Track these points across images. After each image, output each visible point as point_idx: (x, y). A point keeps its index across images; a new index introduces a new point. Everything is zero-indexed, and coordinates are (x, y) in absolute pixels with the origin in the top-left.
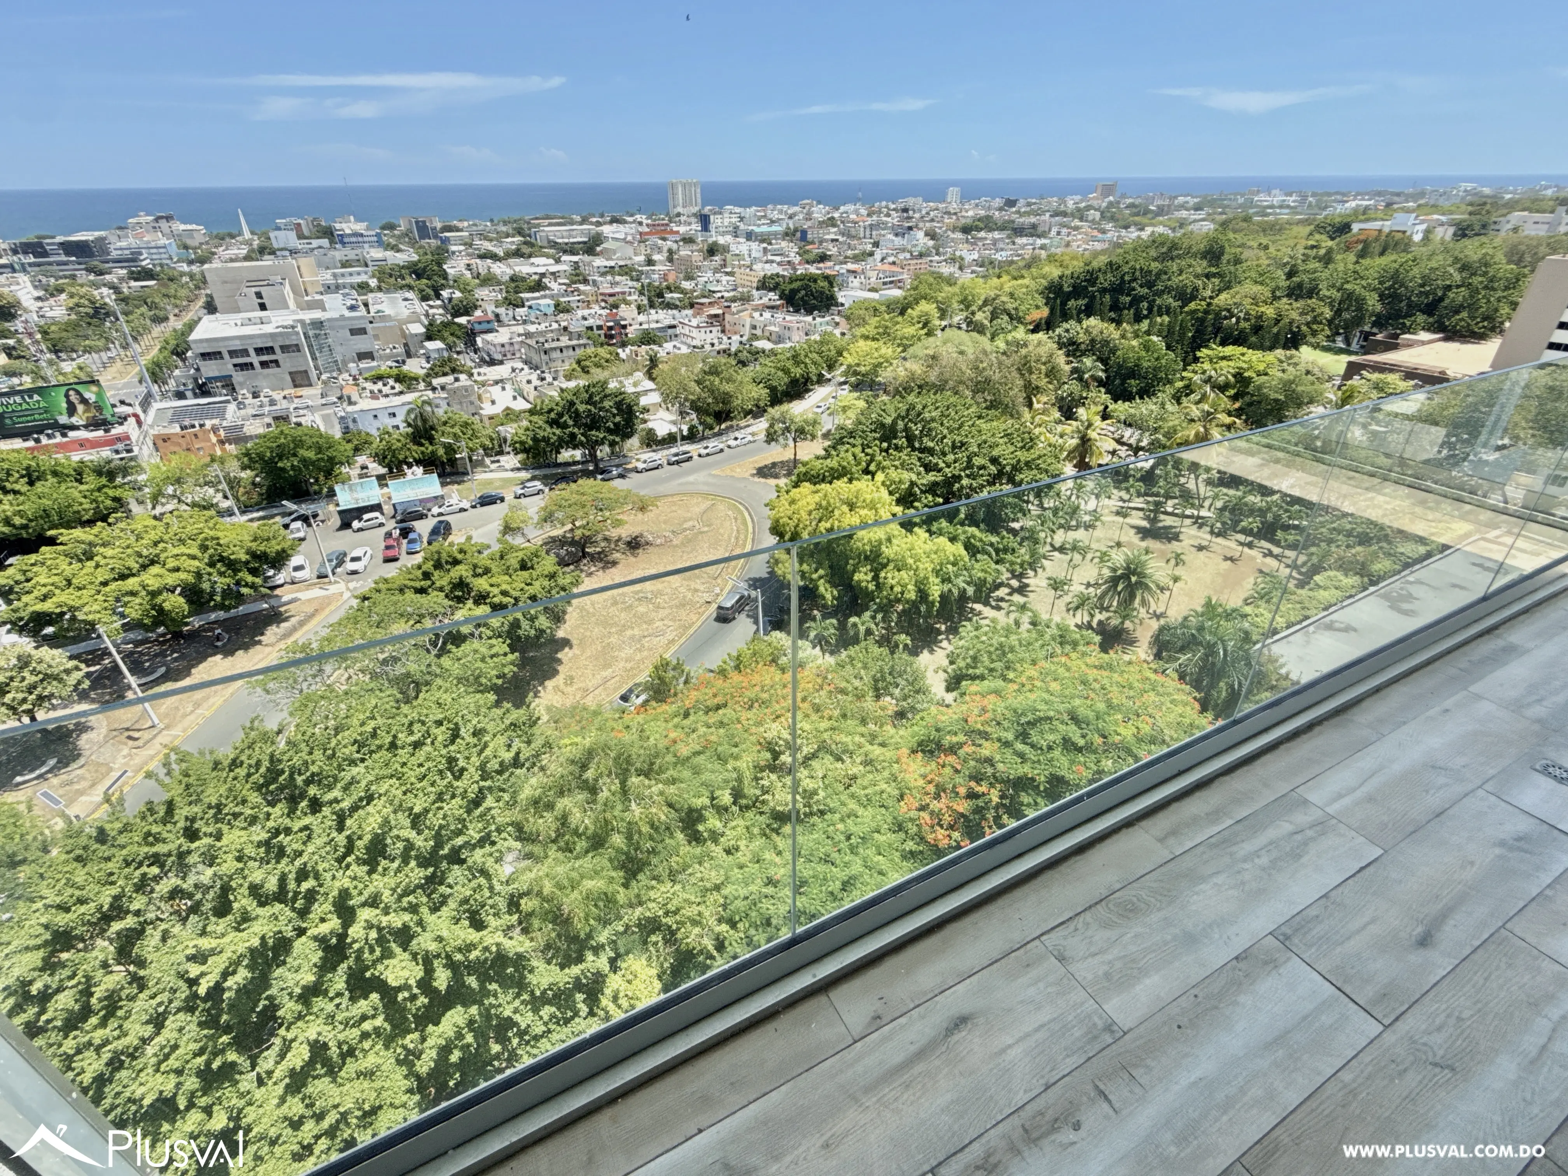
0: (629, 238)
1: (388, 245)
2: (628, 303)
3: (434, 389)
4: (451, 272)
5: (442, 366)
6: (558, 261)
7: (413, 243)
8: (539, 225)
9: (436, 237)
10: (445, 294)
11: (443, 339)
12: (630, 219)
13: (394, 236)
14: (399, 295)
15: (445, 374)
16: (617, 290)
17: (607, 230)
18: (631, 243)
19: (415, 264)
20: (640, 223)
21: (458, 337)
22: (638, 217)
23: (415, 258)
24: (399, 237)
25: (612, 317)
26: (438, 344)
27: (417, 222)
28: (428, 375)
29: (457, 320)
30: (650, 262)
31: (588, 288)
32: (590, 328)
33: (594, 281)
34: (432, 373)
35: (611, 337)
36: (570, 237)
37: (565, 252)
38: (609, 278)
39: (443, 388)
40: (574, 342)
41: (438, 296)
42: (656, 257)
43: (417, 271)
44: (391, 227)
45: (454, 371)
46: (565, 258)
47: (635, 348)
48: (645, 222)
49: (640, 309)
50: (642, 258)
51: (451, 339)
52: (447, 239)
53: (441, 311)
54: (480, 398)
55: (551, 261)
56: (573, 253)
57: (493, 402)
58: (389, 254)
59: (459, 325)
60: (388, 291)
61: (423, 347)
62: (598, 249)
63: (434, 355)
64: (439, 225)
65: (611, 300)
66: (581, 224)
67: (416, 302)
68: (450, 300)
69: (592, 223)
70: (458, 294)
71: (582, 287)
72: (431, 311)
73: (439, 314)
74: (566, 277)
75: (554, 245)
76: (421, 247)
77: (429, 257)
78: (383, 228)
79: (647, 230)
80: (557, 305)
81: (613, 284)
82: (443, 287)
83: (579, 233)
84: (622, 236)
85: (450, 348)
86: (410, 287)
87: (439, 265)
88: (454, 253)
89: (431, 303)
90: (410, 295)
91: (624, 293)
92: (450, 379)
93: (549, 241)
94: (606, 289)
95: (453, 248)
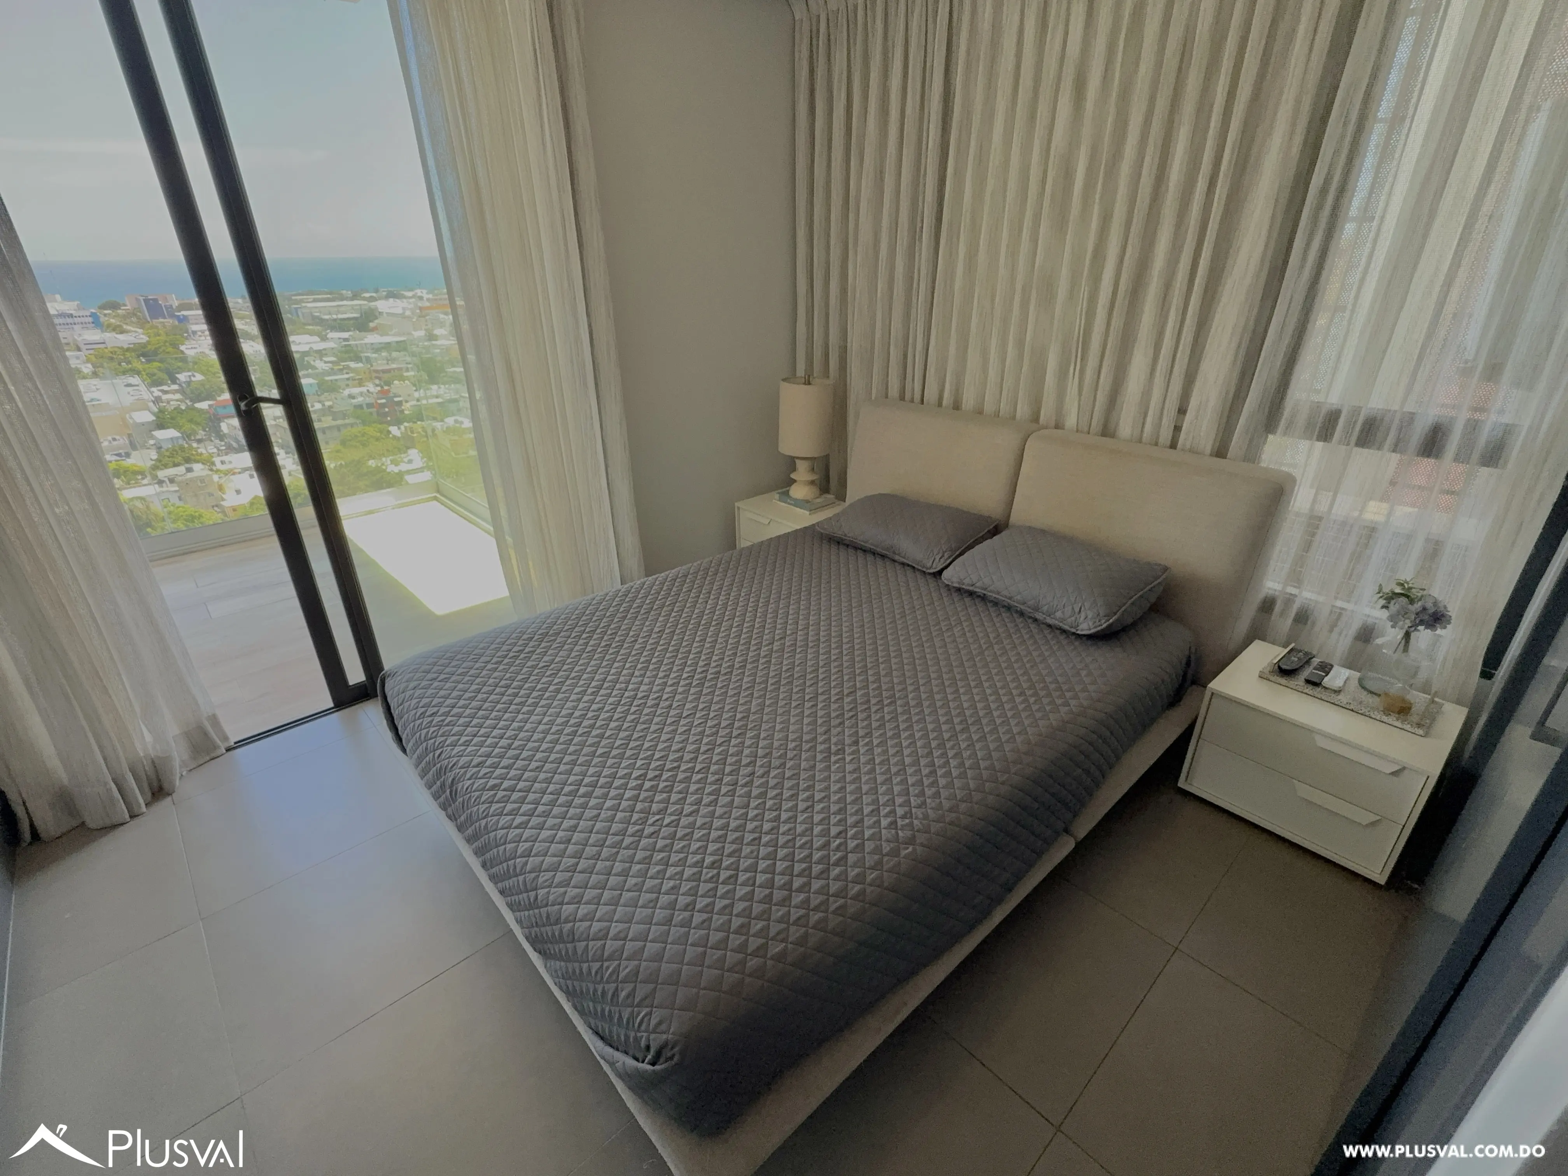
0: (408, 313)
1: (109, 326)
2: (402, 379)
3: (161, 482)
4: (190, 353)
5: (172, 456)
6: (324, 339)
7: (142, 323)
8: (302, 301)
9: (172, 316)
10: (182, 377)
11: (177, 427)
12: (410, 294)
13: (118, 316)
14: (120, 381)
15: (176, 465)
16: (394, 366)
17: (382, 306)
18: (408, 317)
19: (144, 346)
20: (421, 298)
21: (197, 424)
22: (419, 292)
23: (144, 339)
24: (125, 317)
25: (384, 393)
26: (171, 433)
27: (146, 301)
28: (155, 468)
29: (197, 405)
30: (431, 337)
31: (360, 365)
32: (360, 407)
33: (368, 359)
34: (160, 464)
35: (386, 415)
36: (338, 312)
37: (333, 329)
38: (384, 354)
39: (172, 481)
40: (339, 422)
41: (174, 381)
42: (438, 332)
43: (144, 352)
44: (114, 306)
45: (188, 460)
46: (332, 335)
47: (411, 424)
48: (426, 296)
49: (417, 385)
50: (422, 333)
51: (188, 426)
52: (185, 317)
53: (178, 396)
54: (221, 488)
55: (317, 339)
56: (342, 329)
57: (238, 492)
58: (108, 336)
59: (200, 411)
60: (104, 378)
61: (153, 437)
62: (372, 325)
63: (165, 446)
64: (176, 304)
65: (386, 376)
66: (352, 299)
67: (143, 388)
68: (189, 383)
69: (364, 299)
70: (199, 377)
71: (352, 365)
72: (165, 397)
73: (173, 398)
74: (334, 355)
75: (320, 321)
76: (152, 327)
77: (163, 338)
78: (103, 307)
79: (428, 304)
80: (320, 385)
81: (388, 360)
82: (180, 370)
83: (349, 309)
84: (400, 311)
85: (187, 436)
86: (137, 372)
87: (175, 346)
88: (194, 333)
89: (165, 388)
90: (135, 380)
91: (400, 369)
92: (181, 469)
93: (314, 318)
94: (380, 365)
95: (195, 328)
